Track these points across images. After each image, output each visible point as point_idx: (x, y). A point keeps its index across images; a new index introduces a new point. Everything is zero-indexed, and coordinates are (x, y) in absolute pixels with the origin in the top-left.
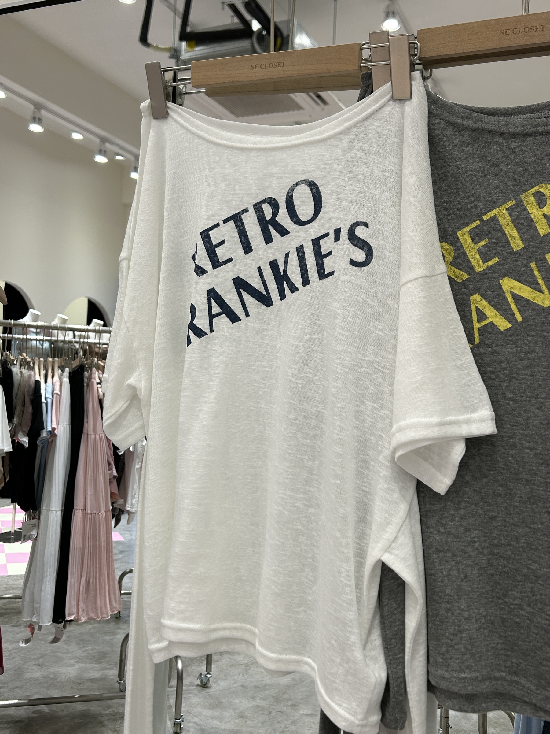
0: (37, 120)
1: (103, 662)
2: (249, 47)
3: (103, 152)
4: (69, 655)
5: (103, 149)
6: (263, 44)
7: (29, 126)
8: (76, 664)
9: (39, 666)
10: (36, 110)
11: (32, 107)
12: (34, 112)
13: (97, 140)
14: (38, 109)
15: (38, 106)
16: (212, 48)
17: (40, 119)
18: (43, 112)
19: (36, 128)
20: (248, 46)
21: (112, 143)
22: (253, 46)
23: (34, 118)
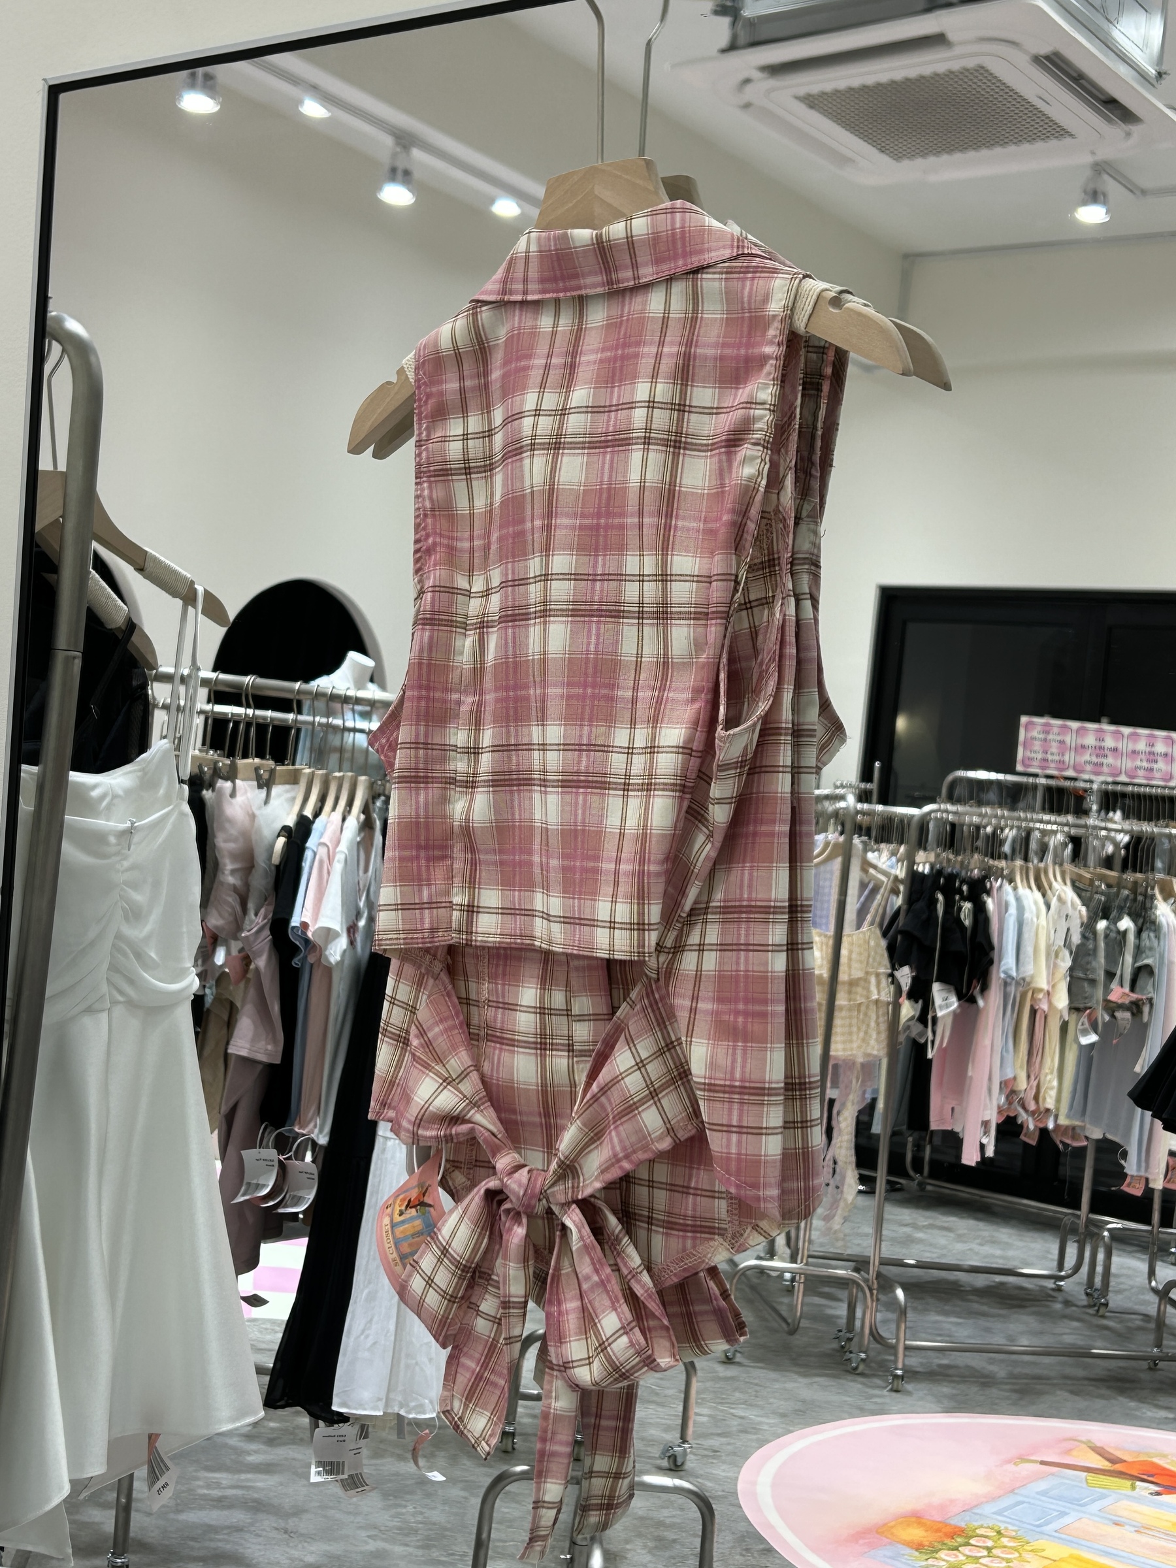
0: (400, 174)
1: (434, 1546)
4: (359, 1519)
7: (380, 189)
8: (370, 1541)
9: (286, 1532)
10: (398, 150)
11: (389, 141)
12: (394, 156)
14: (404, 147)
15: (405, 140)
17: (407, 173)
18: (416, 153)
19: (396, 196)
23: (394, 170)
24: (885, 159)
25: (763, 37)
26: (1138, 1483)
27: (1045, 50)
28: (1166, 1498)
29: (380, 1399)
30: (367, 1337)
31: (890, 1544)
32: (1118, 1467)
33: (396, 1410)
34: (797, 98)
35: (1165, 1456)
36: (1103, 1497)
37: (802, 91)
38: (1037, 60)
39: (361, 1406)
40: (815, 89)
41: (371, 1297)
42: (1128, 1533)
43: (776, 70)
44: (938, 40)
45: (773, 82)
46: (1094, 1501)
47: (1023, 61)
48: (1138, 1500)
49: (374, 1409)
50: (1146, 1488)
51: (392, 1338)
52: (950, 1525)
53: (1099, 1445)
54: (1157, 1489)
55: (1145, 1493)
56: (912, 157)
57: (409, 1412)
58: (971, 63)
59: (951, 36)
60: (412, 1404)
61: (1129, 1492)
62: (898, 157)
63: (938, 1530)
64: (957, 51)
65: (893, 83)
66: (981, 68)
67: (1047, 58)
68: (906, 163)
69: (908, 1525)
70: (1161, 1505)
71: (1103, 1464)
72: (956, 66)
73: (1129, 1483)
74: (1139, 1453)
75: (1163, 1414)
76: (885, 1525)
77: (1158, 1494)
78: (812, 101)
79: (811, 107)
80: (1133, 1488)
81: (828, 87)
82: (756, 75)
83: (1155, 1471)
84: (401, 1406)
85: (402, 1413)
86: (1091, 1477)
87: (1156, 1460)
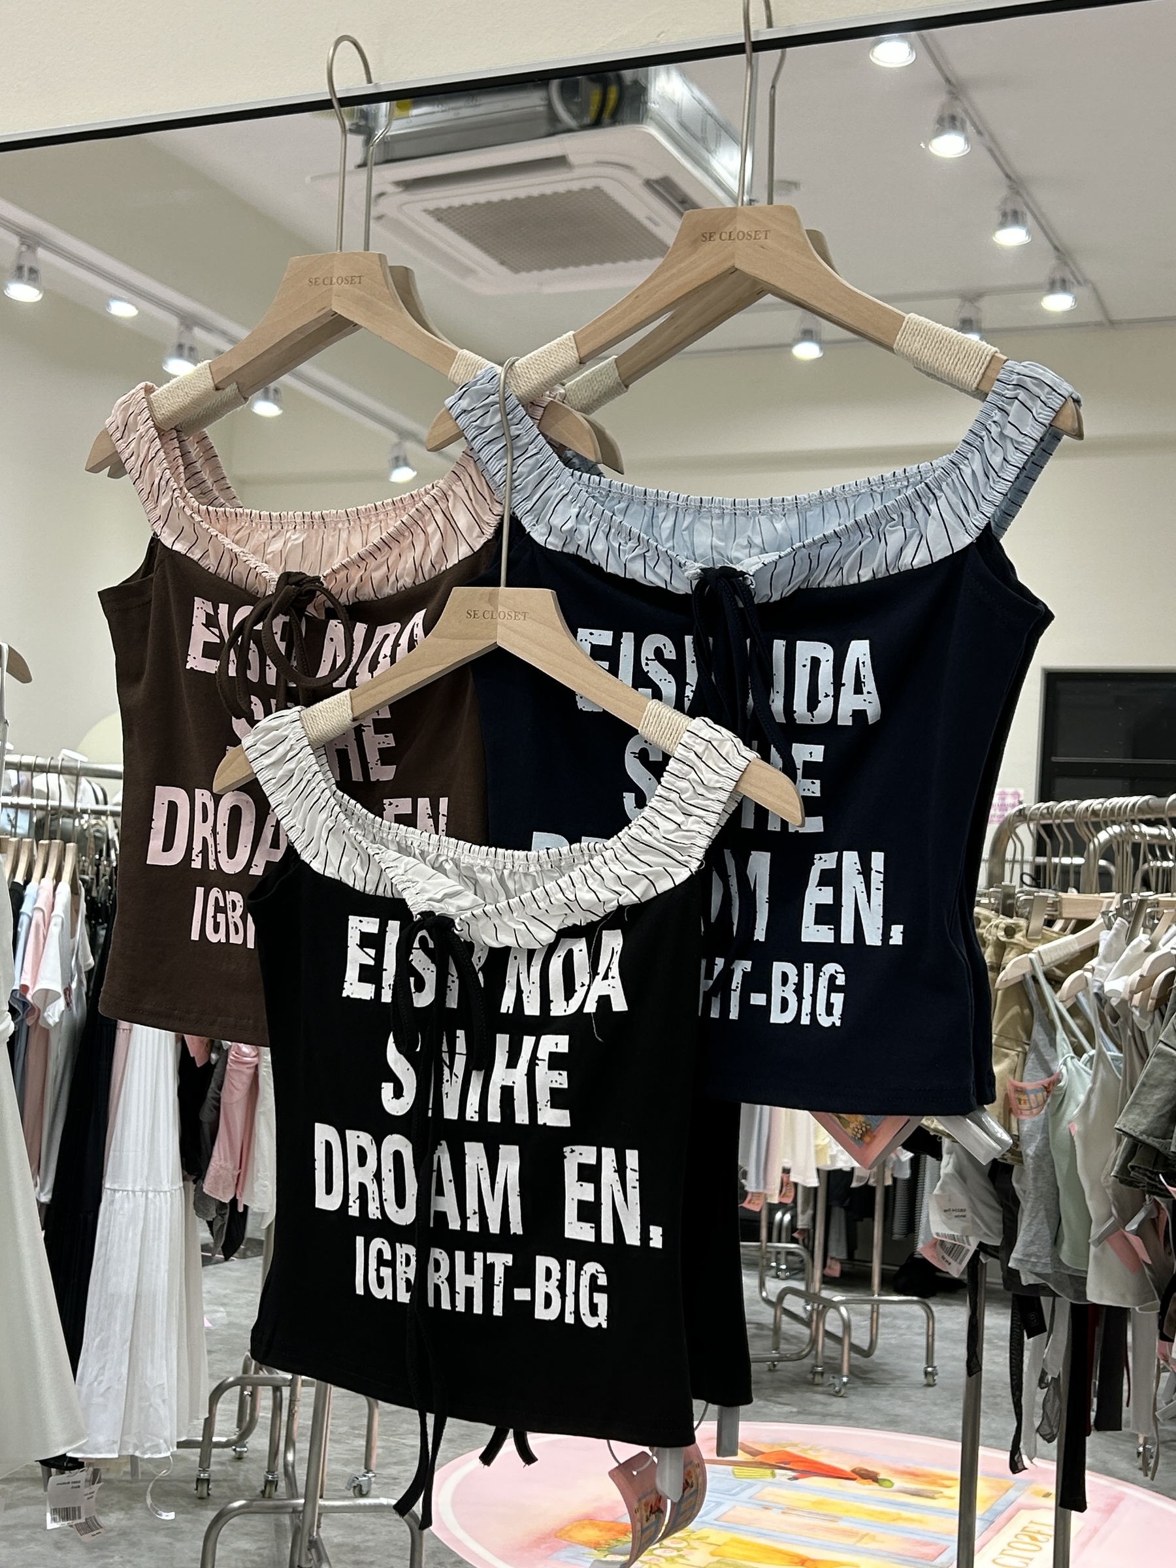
0: (27, 273)
2: (541, 109)
3: (186, 351)
5: (187, 343)
6: (576, 100)
7: (6, 287)
10: (24, 248)
11: (15, 241)
12: (20, 254)
13: (174, 322)
14: (29, 247)
15: (30, 240)
16: (453, 109)
17: (32, 271)
18: (41, 253)
19: (23, 293)
20: (539, 106)
21: (209, 328)
22: (550, 106)
23: (20, 268)
24: (503, 271)
25: (397, 155)
26: (777, 1471)
27: (655, 175)
28: (801, 1482)
29: (115, 1442)
30: (100, 1383)
31: (570, 1546)
32: (758, 1458)
33: (131, 1452)
34: (426, 211)
35: (795, 1445)
36: (751, 1486)
37: (432, 206)
38: (649, 184)
39: (97, 1450)
40: (443, 204)
41: (104, 1345)
42: (774, 1514)
43: (409, 185)
44: (559, 162)
45: (406, 197)
46: (743, 1490)
47: (636, 183)
48: (780, 1485)
49: (109, 1452)
50: (784, 1475)
51: (126, 1382)
52: (621, 1523)
54: (794, 1474)
55: (784, 1479)
56: (529, 270)
57: (144, 1453)
58: (589, 184)
59: (572, 158)
60: (147, 1445)
61: (770, 1479)
62: (516, 269)
63: (610, 1530)
64: (577, 173)
65: (516, 200)
66: (597, 190)
67: (657, 182)
68: (524, 274)
69: (584, 1528)
70: (798, 1487)
71: (745, 1457)
72: (575, 186)
73: (768, 1472)
74: (773, 1445)
75: (787, 1409)
76: (562, 1529)
77: (795, 1478)
78: (440, 215)
79: (439, 220)
80: (774, 1475)
81: (456, 202)
82: (391, 189)
83: (790, 1459)
84: (136, 1447)
85: (137, 1454)
86: (737, 1469)
87: (788, 1449)
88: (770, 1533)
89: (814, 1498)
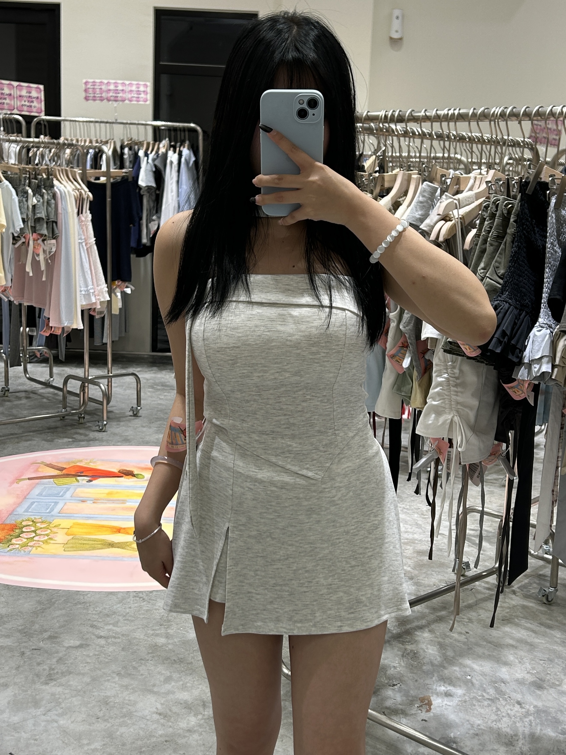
42: (89, 504)
46: (65, 492)
48: (83, 486)
52: (7, 524)
53: (49, 463)
61: (76, 483)
63: (4, 529)
71: (56, 472)
86: (56, 480)
88: (92, 516)
89: (107, 491)
